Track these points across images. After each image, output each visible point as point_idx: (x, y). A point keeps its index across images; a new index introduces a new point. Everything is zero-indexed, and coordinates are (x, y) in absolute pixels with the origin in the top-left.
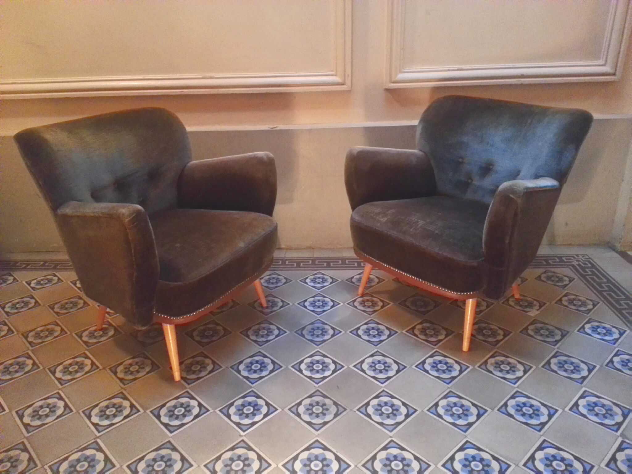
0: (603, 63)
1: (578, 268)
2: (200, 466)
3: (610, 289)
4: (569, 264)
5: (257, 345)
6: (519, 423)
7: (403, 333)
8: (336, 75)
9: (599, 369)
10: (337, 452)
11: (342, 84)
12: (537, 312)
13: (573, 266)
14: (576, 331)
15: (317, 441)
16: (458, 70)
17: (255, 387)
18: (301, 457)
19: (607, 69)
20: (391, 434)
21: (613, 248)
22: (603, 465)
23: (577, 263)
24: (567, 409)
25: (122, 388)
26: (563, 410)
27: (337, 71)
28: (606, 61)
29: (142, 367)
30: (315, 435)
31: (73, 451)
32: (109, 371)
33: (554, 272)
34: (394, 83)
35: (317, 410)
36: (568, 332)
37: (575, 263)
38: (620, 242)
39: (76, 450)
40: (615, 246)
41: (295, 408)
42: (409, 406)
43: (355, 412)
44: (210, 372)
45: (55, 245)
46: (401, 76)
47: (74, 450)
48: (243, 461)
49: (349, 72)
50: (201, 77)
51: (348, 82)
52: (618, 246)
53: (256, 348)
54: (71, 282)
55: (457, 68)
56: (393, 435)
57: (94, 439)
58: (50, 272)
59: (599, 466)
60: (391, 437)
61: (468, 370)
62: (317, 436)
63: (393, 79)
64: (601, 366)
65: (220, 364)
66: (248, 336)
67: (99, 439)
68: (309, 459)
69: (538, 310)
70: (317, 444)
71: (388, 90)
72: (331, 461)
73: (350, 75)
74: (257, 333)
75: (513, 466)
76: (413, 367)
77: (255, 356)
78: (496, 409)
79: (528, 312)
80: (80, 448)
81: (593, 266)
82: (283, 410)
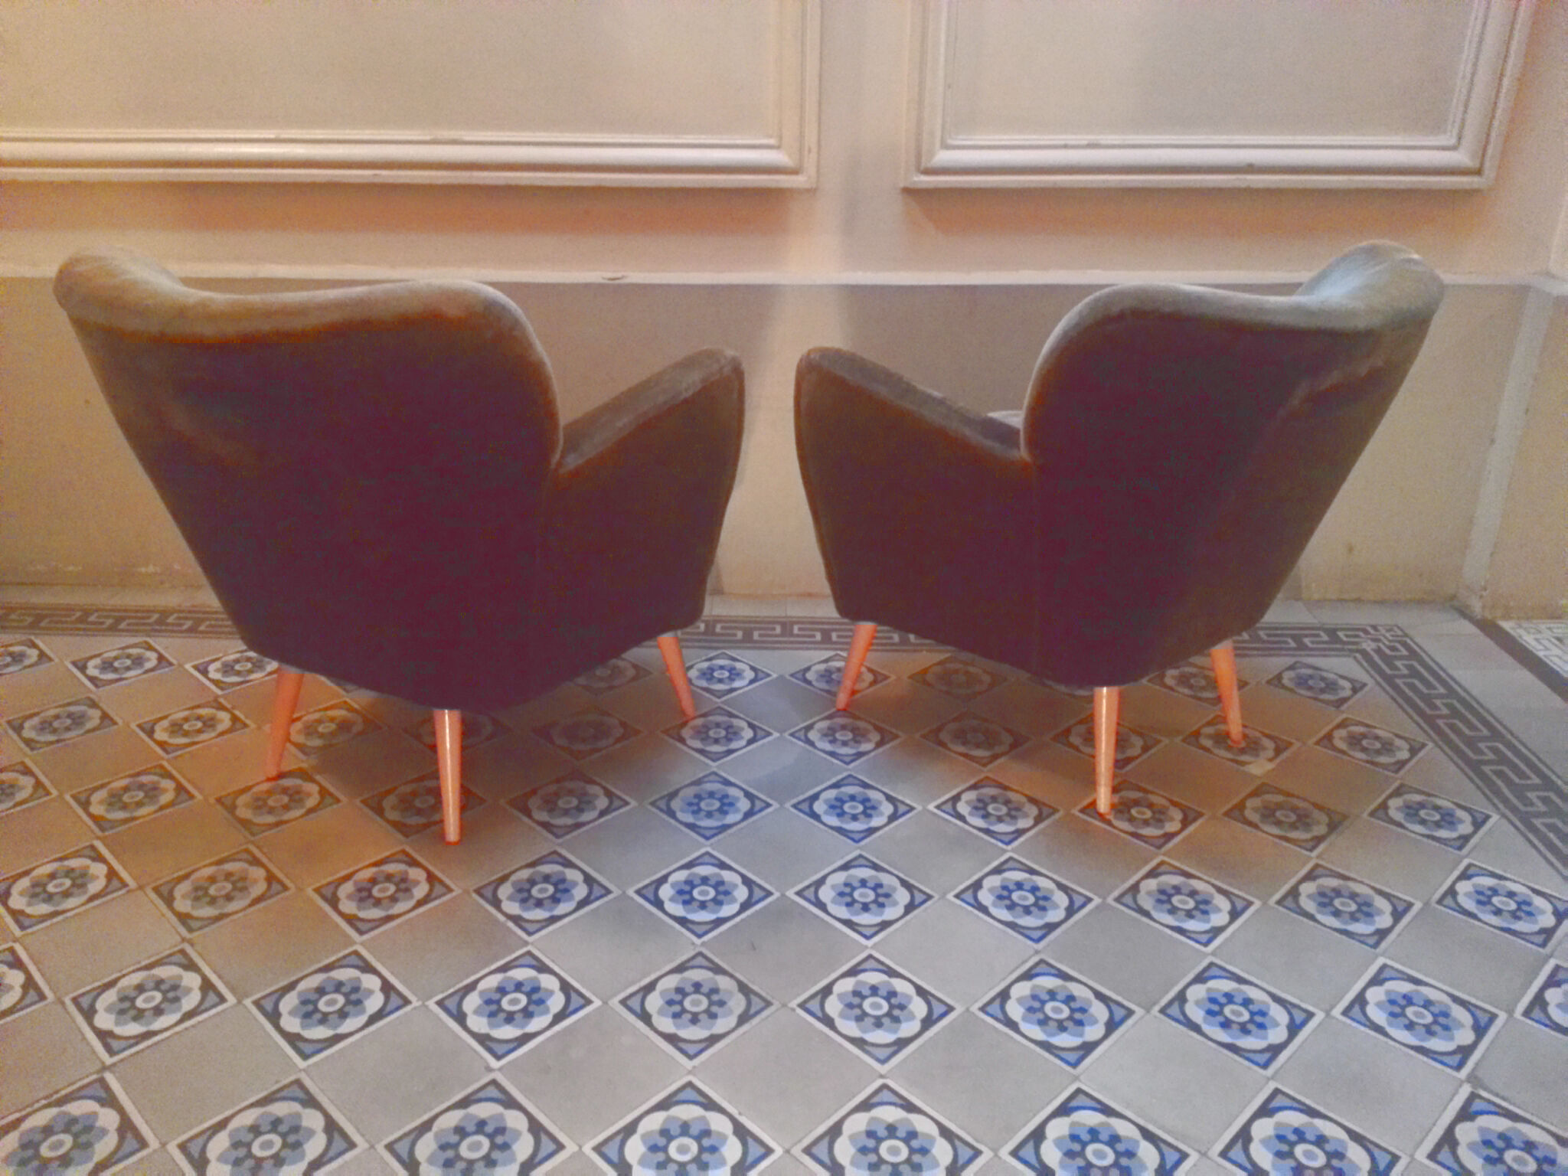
0: (1453, 141)
1: (1376, 658)
2: (376, 1146)
3: (1455, 714)
4: (1354, 647)
5: (550, 836)
6: (1214, 1045)
7: (929, 811)
8: (778, 147)
9: (1422, 909)
10: (740, 1114)
11: (795, 172)
12: (1270, 766)
13: (1364, 653)
14: (1365, 815)
15: (690, 1084)
16: (1088, 146)
17: (537, 944)
18: (644, 1126)
19: (1460, 158)
20: (883, 1069)
21: (1464, 613)
22: (1421, 1155)
23: (1373, 645)
24: (1337, 1012)
25: (184, 940)
26: (1328, 1013)
27: (780, 138)
28: (1460, 139)
29: (239, 885)
30: (684, 1070)
31: (36, 1106)
32: (153, 896)
33: (1316, 668)
34: (926, 173)
35: (696, 1003)
36: (1345, 817)
37: (1369, 646)
38: (1481, 597)
39: (44, 1102)
40: (1468, 607)
41: (637, 999)
42: (933, 996)
43: (793, 1010)
44: (420, 903)
45: (41, 567)
46: (944, 157)
47: (38, 1101)
48: (491, 1137)
49: (811, 139)
51: (809, 167)
52: (1477, 607)
53: (546, 844)
54: (74, 663)
55: (1085, 142)
56: (891, 1073)
57: (98, 1072)
58: (19, 637)
59: (1412, 1156)
60: (882, 1076)
61: (1090, 907)
62: (690, 1072)
63: (925, 164)
64: (1427, 904)
65: (448, 881)
66: (528, 813)
67: (113, 1072)
68: (666, 1133)
69: (1271, 760)
70: (689, 1094)
71: (911, 192)
72: (723, 1138)
73: (815, 149)
74: (550, 805)
75: (1194, 1157)
76: (950, 896)
77: (543, 863)
78: (1157, 1008)
79: (1243, 763)
80: (55, 1097)
81: (1413, 654)
82: (605, 1003)
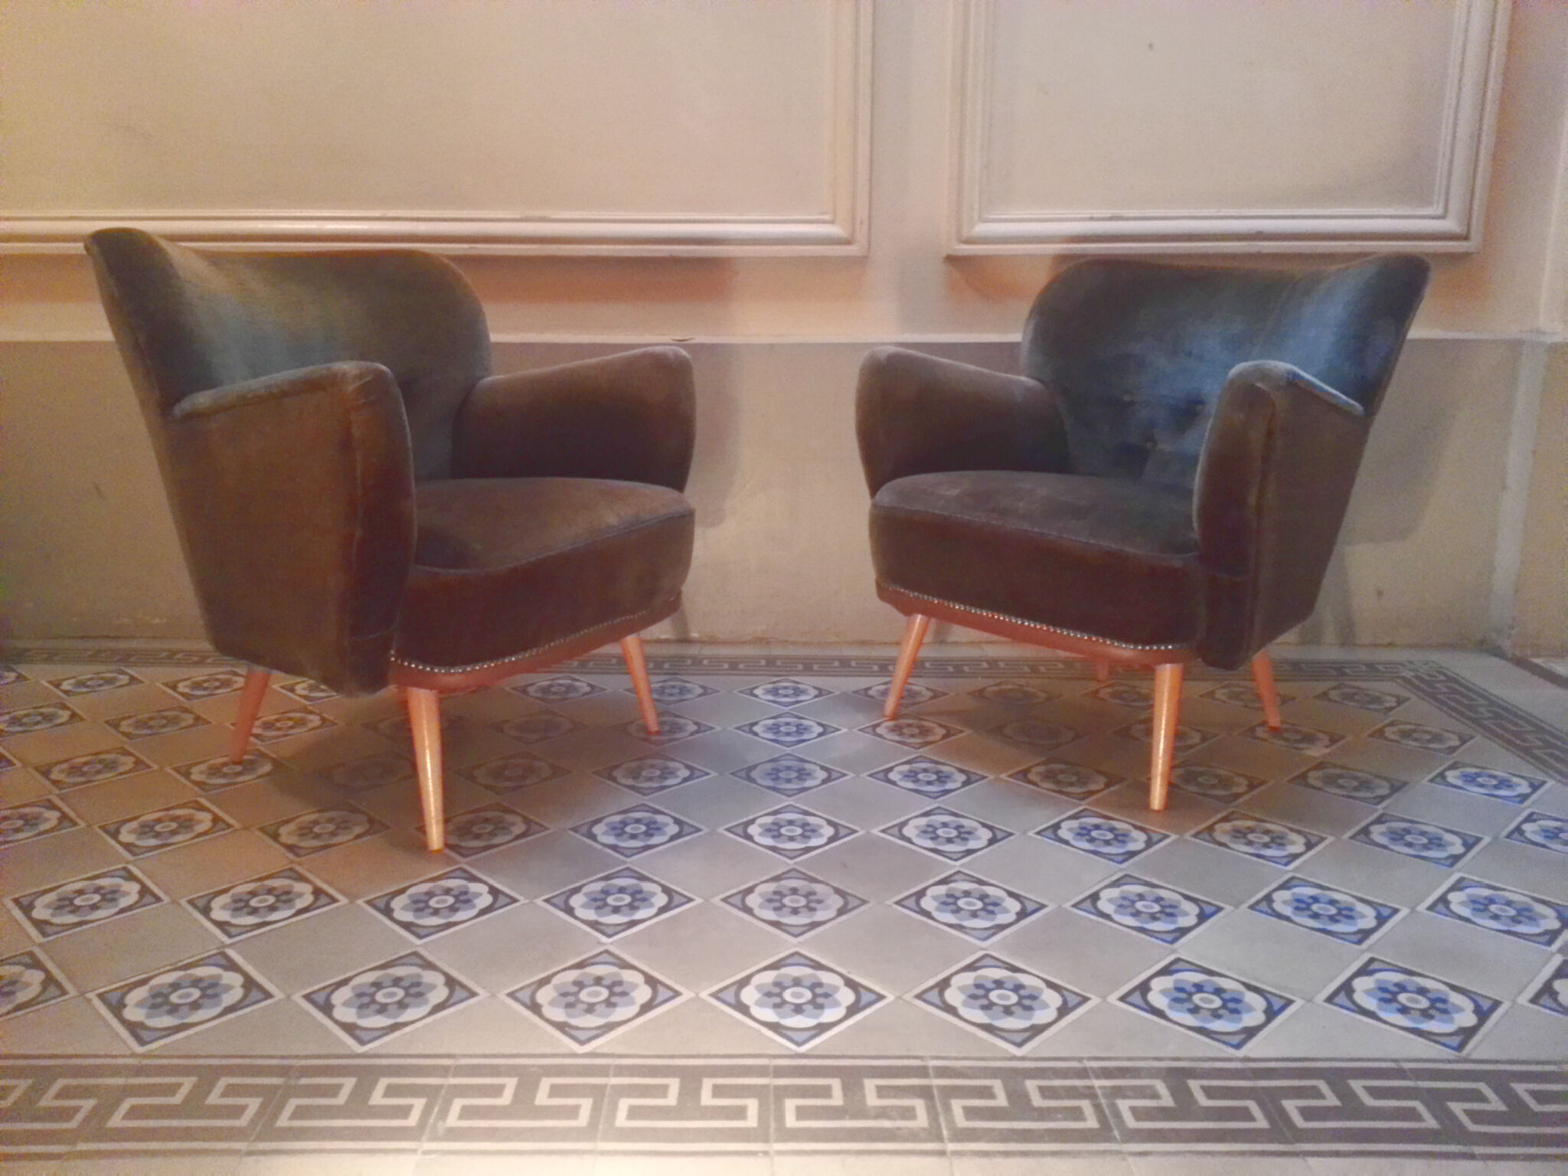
0: (1440, 211)
1: (1417, 682)
2: (498, 995)
3: (1497, 716)
4: (1395, 675)
6: (1306, 930)
7: (1001, 780)
8: (832, 222)
9: (1490, 844)
10: (849, 973)
11: (848, 242)
12: (1327, 751)
13: (1404, 679)
14: (1425, 781)
15: (797, 953)
16: (1112, 219)
17: (635, 862)
18: (758, 980)
19: (1450, 225)
20: (985, 944)
21: (1497, 652)
22: (1523, 1000)
23: (1412, 673)
24: (1422, 908)
25: (292, 862)
26: (1413, 910)
27: (835, 214)
28: (1446, 208)
29: (342, 826)
30: (791, 944)
31: (162, 970)
32: (259, 834)
33: (1357, 688)
34: (968, 242)
35: (794, 901)
36: (1405, 784)
37: (1409, 674)
38: (1510, 635)
39: (168, 968)
40: (1499, 647)
41: (738, 898)
42: (1027, 898)
43: (890, 906)
44: (518, 837)
45: (126, 621)
46: (982, 229)
47: (165, 966)
48: (609, 988)
49: (862, 213)
50: (518, 216)
51: (861, 235)
52: (1506, 644)
53: (632, 799)
54: (166, 684)
55: (1109, 215)
56: (992, 946)
57: (218, 948)
58: (114, 667)
59: (1514, 1001)
60: (982, 949)
61: (1167, 841)
62: (795, 946)
63: (965, 234)
64: (1495, 838)
65: (541, 822)
66: (614, 780)
67: (234, 949)
68: (778, 984)
69: (1327, 747)
70: (798, 960)
71: (952, 260)
72: (835, 988)
73: (866, 222)
74: (635, 774)
75: (1299, 1003)
76: (1031, 833)
78: (1246, 905)
79: (1301, 749)
80: (180, 964)
81: (1450, 679)
82: (707, 900)
